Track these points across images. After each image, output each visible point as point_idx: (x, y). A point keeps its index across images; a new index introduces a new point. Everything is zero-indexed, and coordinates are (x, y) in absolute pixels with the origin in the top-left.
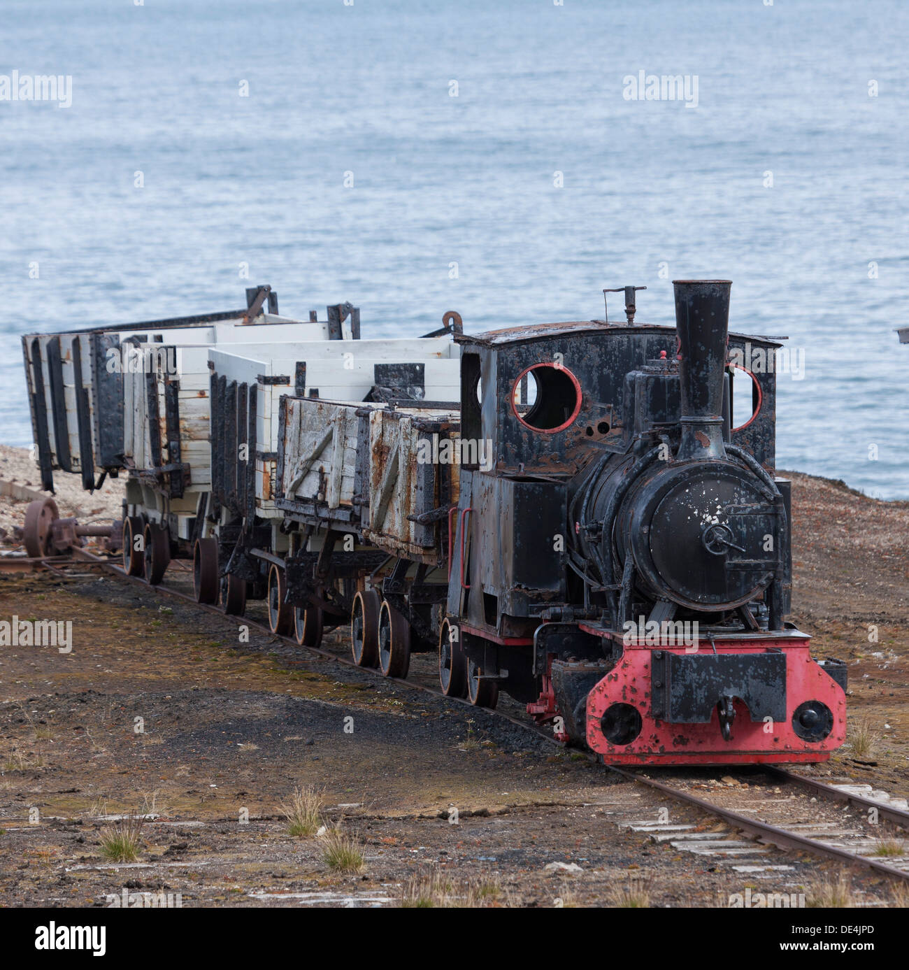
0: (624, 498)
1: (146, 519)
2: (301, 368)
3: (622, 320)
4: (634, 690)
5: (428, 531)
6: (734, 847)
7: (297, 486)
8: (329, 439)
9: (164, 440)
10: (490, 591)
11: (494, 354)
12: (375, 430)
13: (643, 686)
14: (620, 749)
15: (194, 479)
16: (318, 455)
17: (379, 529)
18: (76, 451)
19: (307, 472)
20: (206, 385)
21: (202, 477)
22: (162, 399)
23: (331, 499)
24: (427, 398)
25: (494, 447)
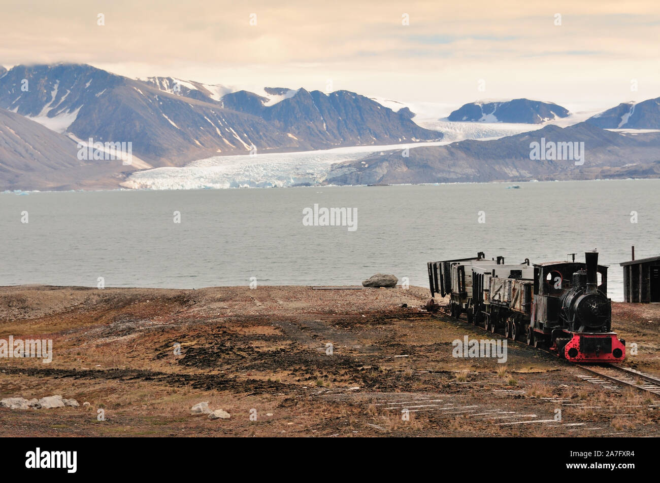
0: (574, 301)
1: (455, 303)
2: (494, 271)
3: (571, 261)
4: (576, 345)
5: (526, 308)
6: (602, 381)
7: (494, 297)
8: (501, 287)
9: (461, 287)
10: (541, 322)
11: (542, 269)
12: (513, 285)
13: (578, 344)
14: (572, 358)
15: (468, 295)
16: (499, 290)
17: (514, 307)
18: (440, 288)
19: (496, 294)
20: (472, 275)
21: (470, 294)
22: (461, 277)
23: (502, 300)
25: (542, 290)
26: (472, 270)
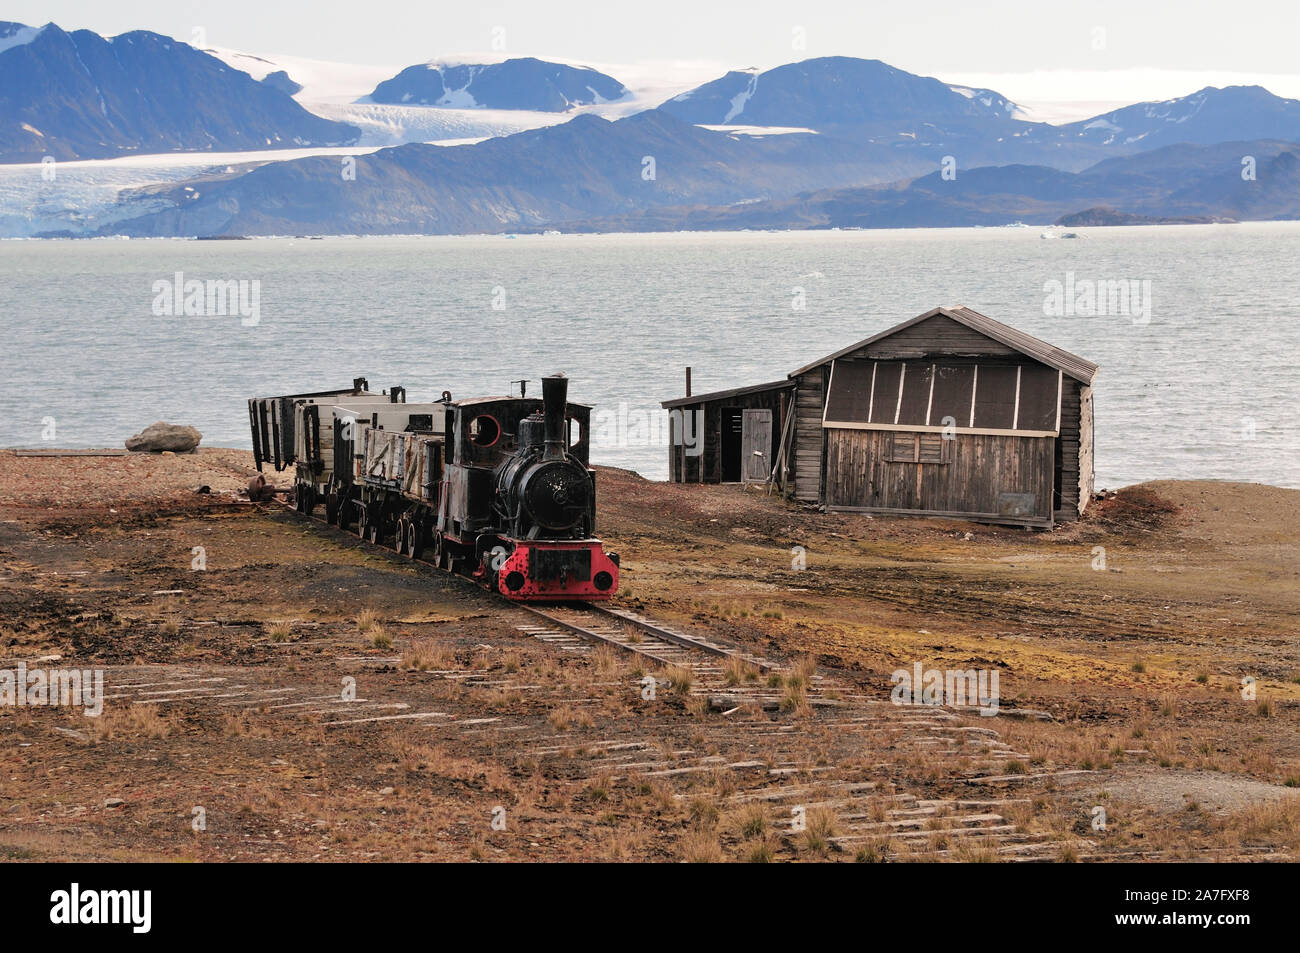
0: (519, 476)
1: (305, 484)
2: (375, 415)
3: (519, 396)
4: (521, 566)
5: (429, 492)
6: (562, 637)
7: (373, 468)
8: (387, 448)
9: (312, 449)
10: (457, 519)
11: (460, 411)
12: (407, 445)
13: (525, 564)
14: (514, 593)
15: (326, 467)
16: (382, 456)
17: (408, 490)
18: (272, 454)
19: (377, 464)
20: (332, 423)
21: (330, 465)
22: (311, 430)
23: (387, 476)
24: (434, 431)
25: (460, 454)
26: (334, 414)
